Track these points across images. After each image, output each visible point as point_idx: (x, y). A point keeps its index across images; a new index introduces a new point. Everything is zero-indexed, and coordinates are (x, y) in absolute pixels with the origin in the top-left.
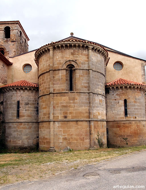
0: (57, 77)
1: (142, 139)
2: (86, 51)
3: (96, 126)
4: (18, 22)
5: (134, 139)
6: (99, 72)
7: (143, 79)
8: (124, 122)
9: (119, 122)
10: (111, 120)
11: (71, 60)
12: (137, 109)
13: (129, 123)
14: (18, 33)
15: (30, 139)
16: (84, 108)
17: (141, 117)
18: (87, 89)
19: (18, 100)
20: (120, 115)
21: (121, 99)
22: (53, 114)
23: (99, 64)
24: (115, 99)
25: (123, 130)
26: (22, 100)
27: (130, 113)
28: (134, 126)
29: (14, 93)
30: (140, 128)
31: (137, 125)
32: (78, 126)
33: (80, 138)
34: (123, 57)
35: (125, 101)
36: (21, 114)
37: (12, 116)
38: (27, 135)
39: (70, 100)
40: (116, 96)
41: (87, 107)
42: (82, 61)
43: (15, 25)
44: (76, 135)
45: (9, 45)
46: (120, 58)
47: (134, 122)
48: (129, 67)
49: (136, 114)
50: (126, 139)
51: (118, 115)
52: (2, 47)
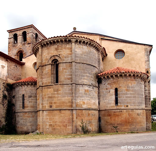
0: (44, 72)
1: (134, 128)
2: (69, 45)
3: (80, 115)
4: (32, 26)
5: (125, 127)
6: (84, 64)
7: (146, 66)
8: (115, 111)
9: (110, 110)
10: (103, 109)
11: (55, 55)
12: (129, 97)
13: (120, 111)
14: (32, 36)
15: (33, 126)
16: (66, 98)
17: (135, 106)
18: (70, 81)
19: (23, 93)
20: (110, 104)
21: (111, 88)
22: (42, 104)
23: (85, 55)
24: (106, 88)
25: (113, 119)
26: (26, 94)
27: (121, 102)
28: (125, 115)
29: (20, 88)
30: (133, 116)
31: (129, 114)
32: (61, 114)
33: (63, 125)
34: (125, 44)
35: (116, 90)
36: (26, 105)
37: (20, 107)
38: (30, 123)
39: (54, 91)
40: (108, 85)
41: (70, 97)
42: (65, 55)
43: (30, 29)
44: (60, 122)
45: (26, 47)
46: (121, 46)
47: (125, 110)
48: (131, 55)
49: (127, 103)
50: (116, 127)
51: (109, 104)
52: (21, 50)
